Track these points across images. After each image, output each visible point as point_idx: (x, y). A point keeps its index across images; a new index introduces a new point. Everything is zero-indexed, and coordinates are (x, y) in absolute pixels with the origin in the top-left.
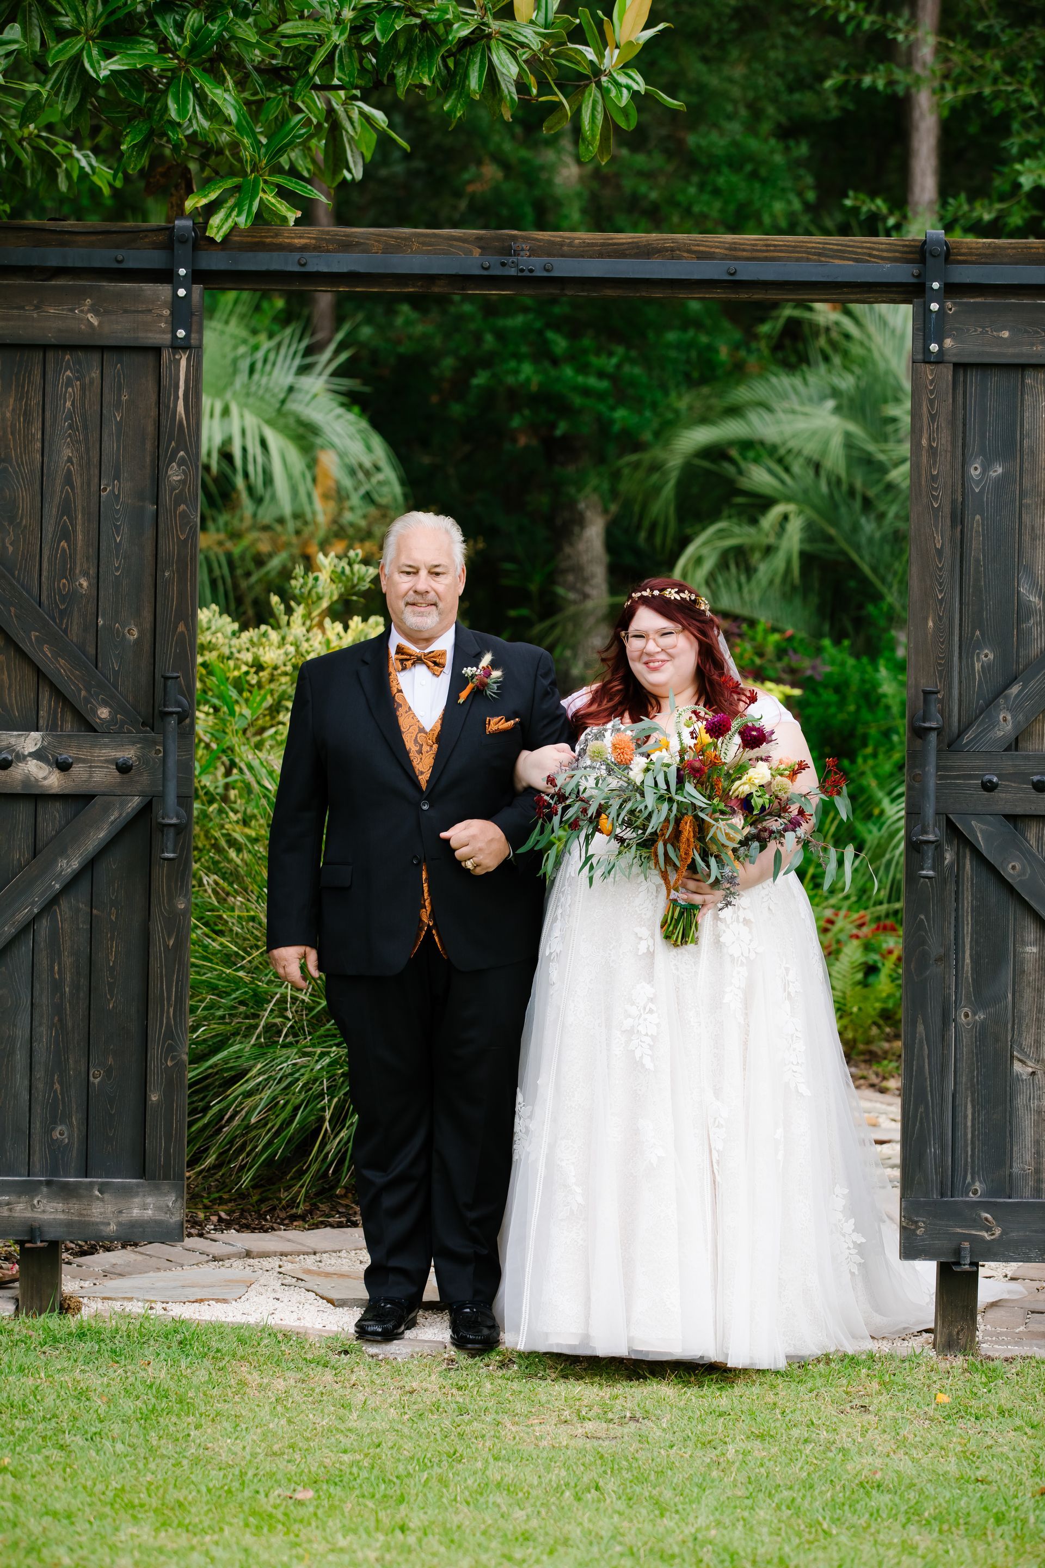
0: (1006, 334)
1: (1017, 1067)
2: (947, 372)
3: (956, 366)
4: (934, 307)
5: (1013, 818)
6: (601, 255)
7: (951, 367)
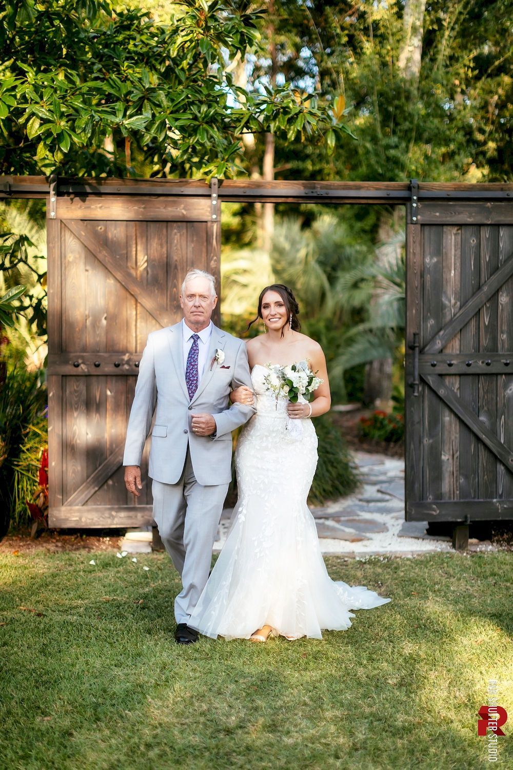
0: (438, 214)
1: (443, 457)
2: (419, 227)
4: (414, 205)
5: (441, 375)
6: (344, 189)
7: (422, 225)
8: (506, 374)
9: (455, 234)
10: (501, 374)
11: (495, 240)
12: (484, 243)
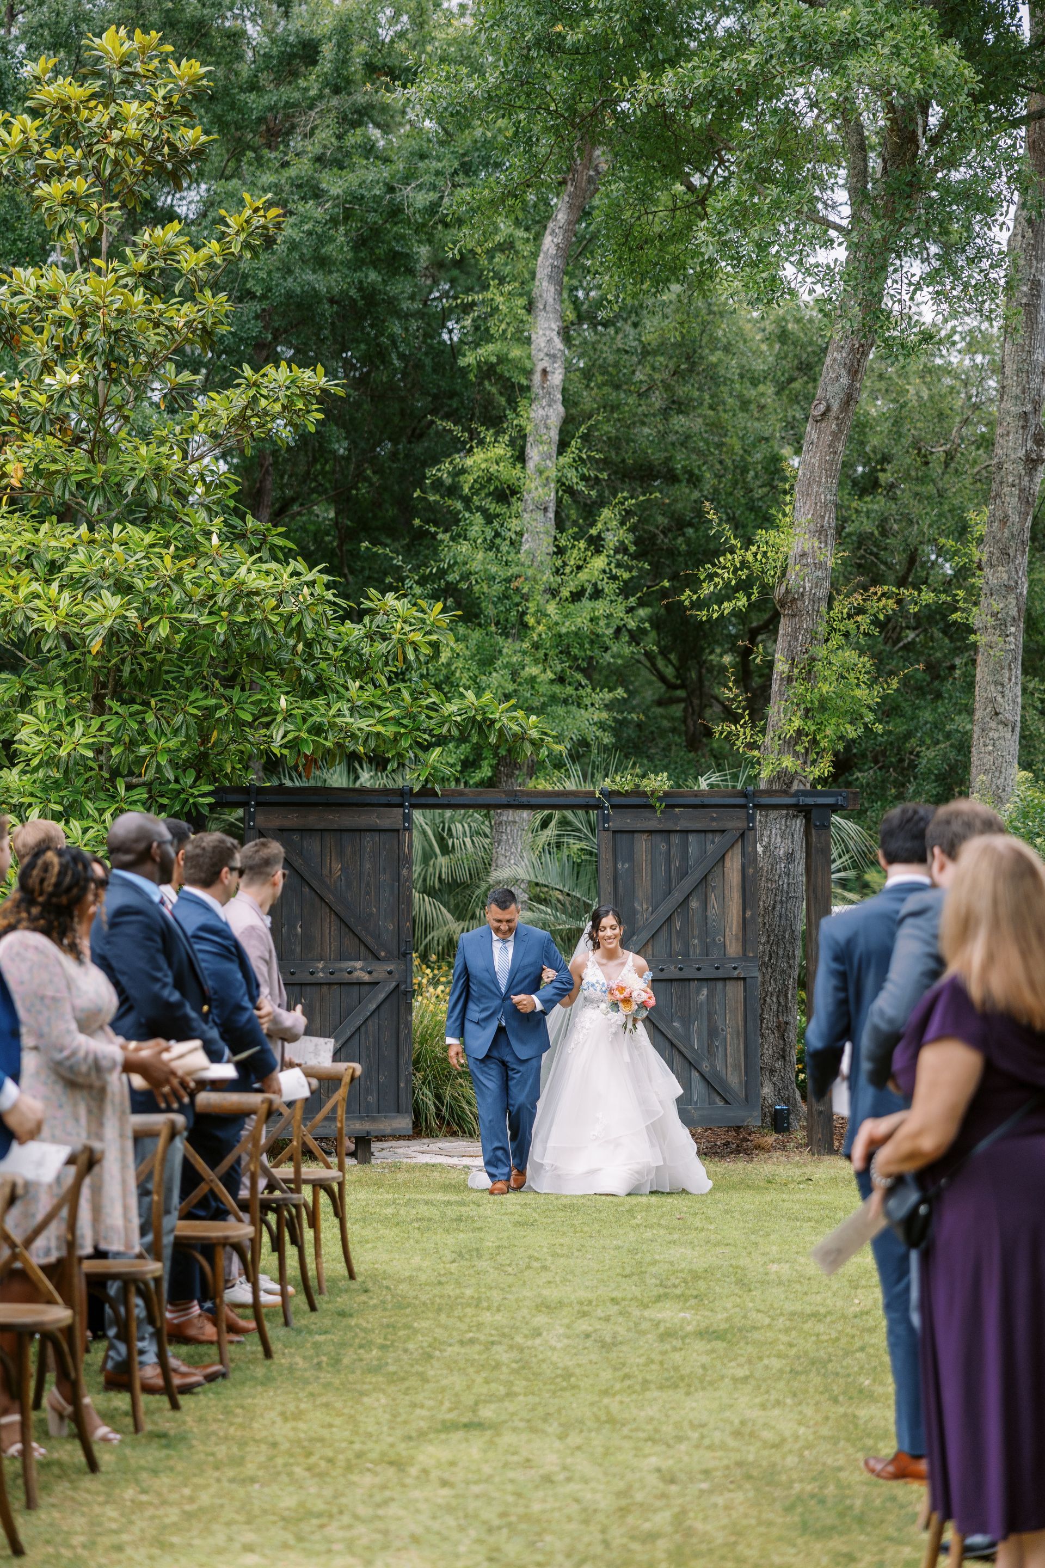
0: (629, 821)
3: (614, 832)
4: (606, 812)
7: (611, 832)
8: (698, 980)
9: (646, 841)
10: (694, 980)
11: (685, 845)
12: (674, 850)
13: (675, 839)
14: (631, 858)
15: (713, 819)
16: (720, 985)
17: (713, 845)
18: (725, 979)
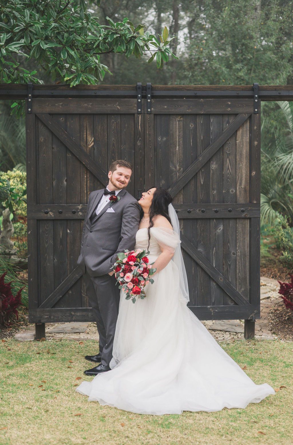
0: (166, 107)
2: (152, 116)
3: (155, 115)
4: (149, 100)
7: (153, 115)
8: (216, 219)
9: (179, 121)
10: (213, 219)
11: (207, 125)
12: (199, 127)
13: (200, 121)
14: (167, 133)
15: (229, 106)
16: (232, 222)
17: (227, 124)
18: (236, 219)
